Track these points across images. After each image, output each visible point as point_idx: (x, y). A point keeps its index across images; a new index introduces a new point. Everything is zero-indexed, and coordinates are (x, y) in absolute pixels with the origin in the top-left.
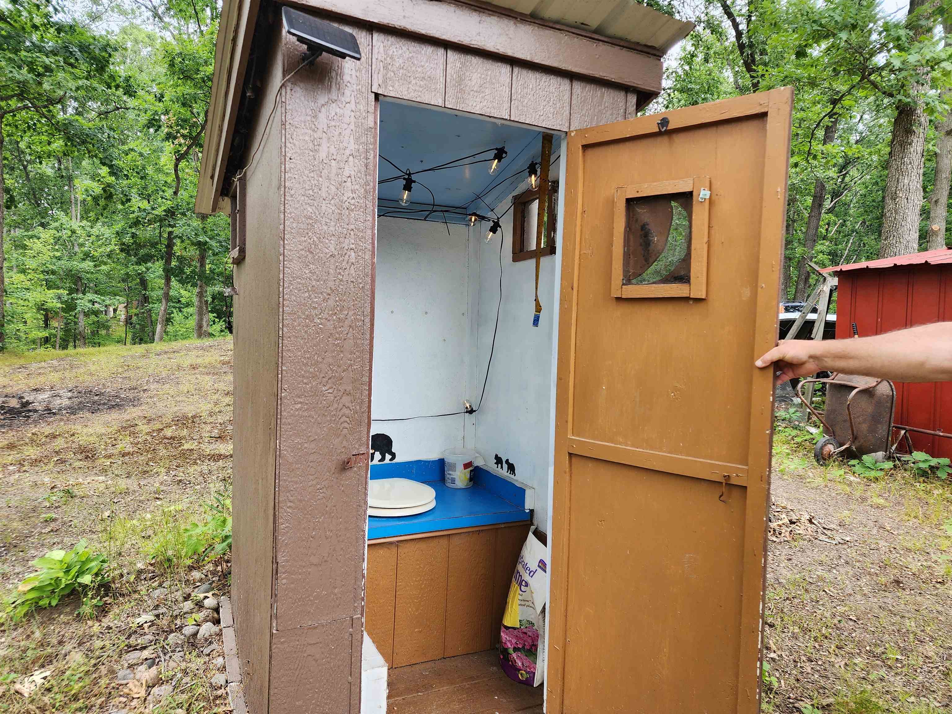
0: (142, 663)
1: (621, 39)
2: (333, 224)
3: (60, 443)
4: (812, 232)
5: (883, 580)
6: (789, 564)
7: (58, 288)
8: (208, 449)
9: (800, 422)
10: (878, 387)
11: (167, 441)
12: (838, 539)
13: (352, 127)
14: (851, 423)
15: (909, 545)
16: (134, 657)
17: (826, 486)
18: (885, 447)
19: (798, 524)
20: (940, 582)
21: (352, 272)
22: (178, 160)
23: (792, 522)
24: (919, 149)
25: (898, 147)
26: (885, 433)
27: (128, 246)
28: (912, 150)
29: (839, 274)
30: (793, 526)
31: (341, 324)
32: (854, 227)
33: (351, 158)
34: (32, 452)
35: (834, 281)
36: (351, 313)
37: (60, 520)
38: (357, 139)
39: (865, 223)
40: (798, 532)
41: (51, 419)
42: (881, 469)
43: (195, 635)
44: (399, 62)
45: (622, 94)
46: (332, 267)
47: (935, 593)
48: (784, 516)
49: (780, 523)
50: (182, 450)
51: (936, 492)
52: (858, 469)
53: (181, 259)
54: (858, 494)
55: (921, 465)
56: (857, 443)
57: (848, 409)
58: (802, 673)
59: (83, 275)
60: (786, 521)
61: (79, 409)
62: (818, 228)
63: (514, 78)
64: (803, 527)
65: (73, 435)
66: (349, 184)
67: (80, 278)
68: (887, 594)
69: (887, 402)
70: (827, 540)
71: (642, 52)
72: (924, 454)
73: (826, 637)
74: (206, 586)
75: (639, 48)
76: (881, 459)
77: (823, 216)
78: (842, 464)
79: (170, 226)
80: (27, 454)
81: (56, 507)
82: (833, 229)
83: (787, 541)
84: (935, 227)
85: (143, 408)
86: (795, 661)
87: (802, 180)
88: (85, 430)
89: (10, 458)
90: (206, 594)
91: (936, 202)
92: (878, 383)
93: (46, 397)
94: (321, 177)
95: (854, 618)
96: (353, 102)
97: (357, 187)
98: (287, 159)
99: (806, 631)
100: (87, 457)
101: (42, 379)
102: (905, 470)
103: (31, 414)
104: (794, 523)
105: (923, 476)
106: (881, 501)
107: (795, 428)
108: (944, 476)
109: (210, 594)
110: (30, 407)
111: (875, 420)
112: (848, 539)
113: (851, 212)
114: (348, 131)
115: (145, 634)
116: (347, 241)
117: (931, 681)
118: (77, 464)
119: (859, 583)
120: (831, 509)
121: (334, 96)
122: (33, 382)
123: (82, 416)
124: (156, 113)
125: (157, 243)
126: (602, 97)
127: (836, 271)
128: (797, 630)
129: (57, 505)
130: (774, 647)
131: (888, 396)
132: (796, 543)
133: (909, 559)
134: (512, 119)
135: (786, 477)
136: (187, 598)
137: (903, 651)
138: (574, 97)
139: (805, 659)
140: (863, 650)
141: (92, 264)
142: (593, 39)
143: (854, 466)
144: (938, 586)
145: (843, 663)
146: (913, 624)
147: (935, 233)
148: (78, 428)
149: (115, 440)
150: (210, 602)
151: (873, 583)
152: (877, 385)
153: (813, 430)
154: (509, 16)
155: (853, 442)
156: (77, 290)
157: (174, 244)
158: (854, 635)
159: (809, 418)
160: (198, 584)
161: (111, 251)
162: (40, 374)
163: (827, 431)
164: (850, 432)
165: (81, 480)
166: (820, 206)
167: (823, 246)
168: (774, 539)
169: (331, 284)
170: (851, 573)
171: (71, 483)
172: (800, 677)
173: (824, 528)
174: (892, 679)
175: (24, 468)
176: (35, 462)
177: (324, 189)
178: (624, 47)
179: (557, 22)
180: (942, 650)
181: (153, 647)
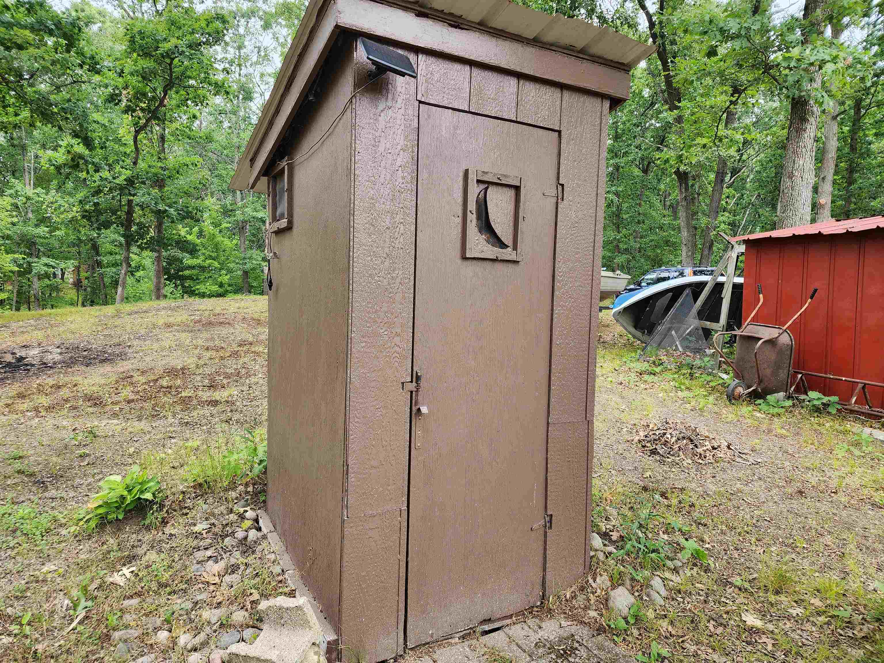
0: (208, 561)
1: (599, 57)
2: (388, 203)
3: (65, 393)
4: (714, 205)
5: (790, 491)
6: (713, 480)
7: (14, 252)
8: (206, 395)
9: (713, 369)
10: (780, 338)
11: (165, 390)
12: (751, 460)
13: (402, 127)
14: (758, 368)
15: (808, 465)
16: (200, 555)
17: (738, 421)
18: (785, 388)
19: (719, 449)
20: (834, 492)
21: (402, 240)
22: (137, 132)
23: (714, 448)
24: (812, 135)
25: (794, 134)
26: (785, 377)
27: (90, 213)
28: (806, 135)
29: (747, 242)
30: (715, 451)
31: (393, 281)
32: (751, 200)
33: (402, 151)
34: (44, 401)
35: (742, 248)
36: (400, 273)
37: (93, 456)
38: (406, 137)
39: (759, 196)
40: (720, 456)
41: (49, 372)
42: (782, 407)
43: (246, 538)
44: (436, 77)
45: (599, 100)
46: (388, 236)
47: (830, 500)
48: (707, 443)
49: (705, 448)
50: (181, 397)
51: (828, 425)
52: (764, 407)
53: (141, 225)
54: (764, 427)
55: (816, 402)
56: (763, 385)
57: (756, 357)
58: (731, 558)
59: (38, 240)
60: (709, 447)
61: (72, 363)
62: (720, 201)
63: (520, 89)
64: (723, 452)
65: (75, 385)
66: (400, 172)
67: (34, 244)
68: (793, 501)
69: (787, 350)
70: (742, 462)
71: (614, 67)
72: (817, 393)
73: (748, 533)
74: (242, 502)
75: (612, 64)
76: (782, 398)
77: (725, 190)
78: (750, 403)
79: (130, 194)
80: (39, 401)
81: (84, 446)
82: (732, 202)
83: (711, 463)
84: (822, 201)
85: (132, 361)
86: (725, 550)
87: (707, 158)
88: (86, 381)
89: (25, 405)
90: (246, 509)
91: (823, 179)
92: (780, 334)
93: (36, 352)
94: (380, 166)
95: (768, 519)
96: (403, 108)
97: (406, 174)
98: (356, 153)
99: (732, 528)
100: (96, 404)
101: (26, 336)
102: (802, 407)
103: (29, 367)
104: (716, 449)
105: (816, 412)
106: (784, 432)
107: (709, 374)
108: (834, 412)
109: (248, 508)
110: (25, 361)
111: (777, 366)
112: (759, 461)
113: (748, 186)
114: (400, 131)
115: (204, 538)
116: (398, 216)
117: (830, 562)
118: (91, 410)
119: (770, 493)
120: (743, 438)
121: (389, 103)
122: (21, 339)
123: (78, 369)
124: (117, 87)
125: (117, 211)
126: (584, 103)
127: (744, 240)
128: (724, 528)
129: (84, 443)
130: (708, 541)
131: (788, 345)
132: (718, 464)
133: (809, 475)
134: (518, 120)
135: (705, 414)
136: (231, 511)
137: (808, 541)
138: (564, 102)
139: (732, 548)
140: (777, 542)
141: (47, 229)
142: (580, 58)
143: (760, 404)
144: (833, 495)
145: (762, 550)
146: (814, 522)
147: (822, 206)
148: (78, 379)
149: (117, 389)
150: (250, 514)
151: (781, 493)
152: (779, 336)
153: (724, 376)
154: (518, 40)
155: (759, 384)
156: (32, 254)
157: (134, 211)
158: (769, 531)
159: (720, 367)
160: (236, 501)
161: (73, 218)
162: (23, 332)
163: (737, 376)
164: (756, 376)
165: (96, 423)
166: (722, 181)
167: (724, 217)
168: (701, 461)
169: (387, 250)
170: (764, 486)
171: (89, 426)
172: (730, 561)
173: (740, 453)
174: (800, 561)
175: (41, 414)
176: (49, 409)
177: (382, 176)
178: (601, 63)
179: (552, 45)
180: (837, 541)
181: (214, 548)
